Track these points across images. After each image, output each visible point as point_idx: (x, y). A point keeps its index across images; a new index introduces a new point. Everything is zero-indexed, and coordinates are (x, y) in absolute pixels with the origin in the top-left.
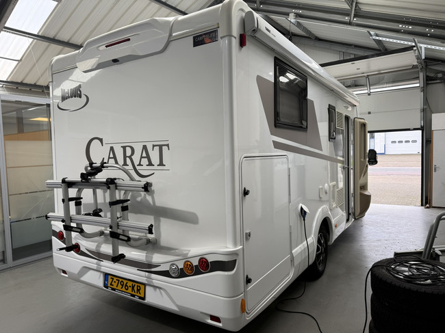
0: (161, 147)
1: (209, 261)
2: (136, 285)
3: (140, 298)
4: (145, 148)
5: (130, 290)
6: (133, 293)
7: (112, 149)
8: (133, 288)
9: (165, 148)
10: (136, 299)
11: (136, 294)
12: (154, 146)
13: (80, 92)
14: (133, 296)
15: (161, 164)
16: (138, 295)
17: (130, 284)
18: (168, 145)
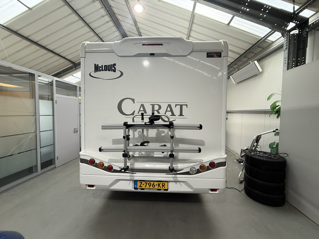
0: (181, 106)
1: (216, 163)
2: (161, 183)
3: (165, 190)
4: (169, 106)
5: (157, 187)
6: (159, 188)
7: (142, 105)
8: (159, 185)
9: (184, 107)
10: (162, 191)
11: (161, 188)
12: (176, 105)
13: (115, 68)
14: (160, 190)
15: (181, 114)
16: (163, 188)
17: (157, 183)
18: (186, 105)
